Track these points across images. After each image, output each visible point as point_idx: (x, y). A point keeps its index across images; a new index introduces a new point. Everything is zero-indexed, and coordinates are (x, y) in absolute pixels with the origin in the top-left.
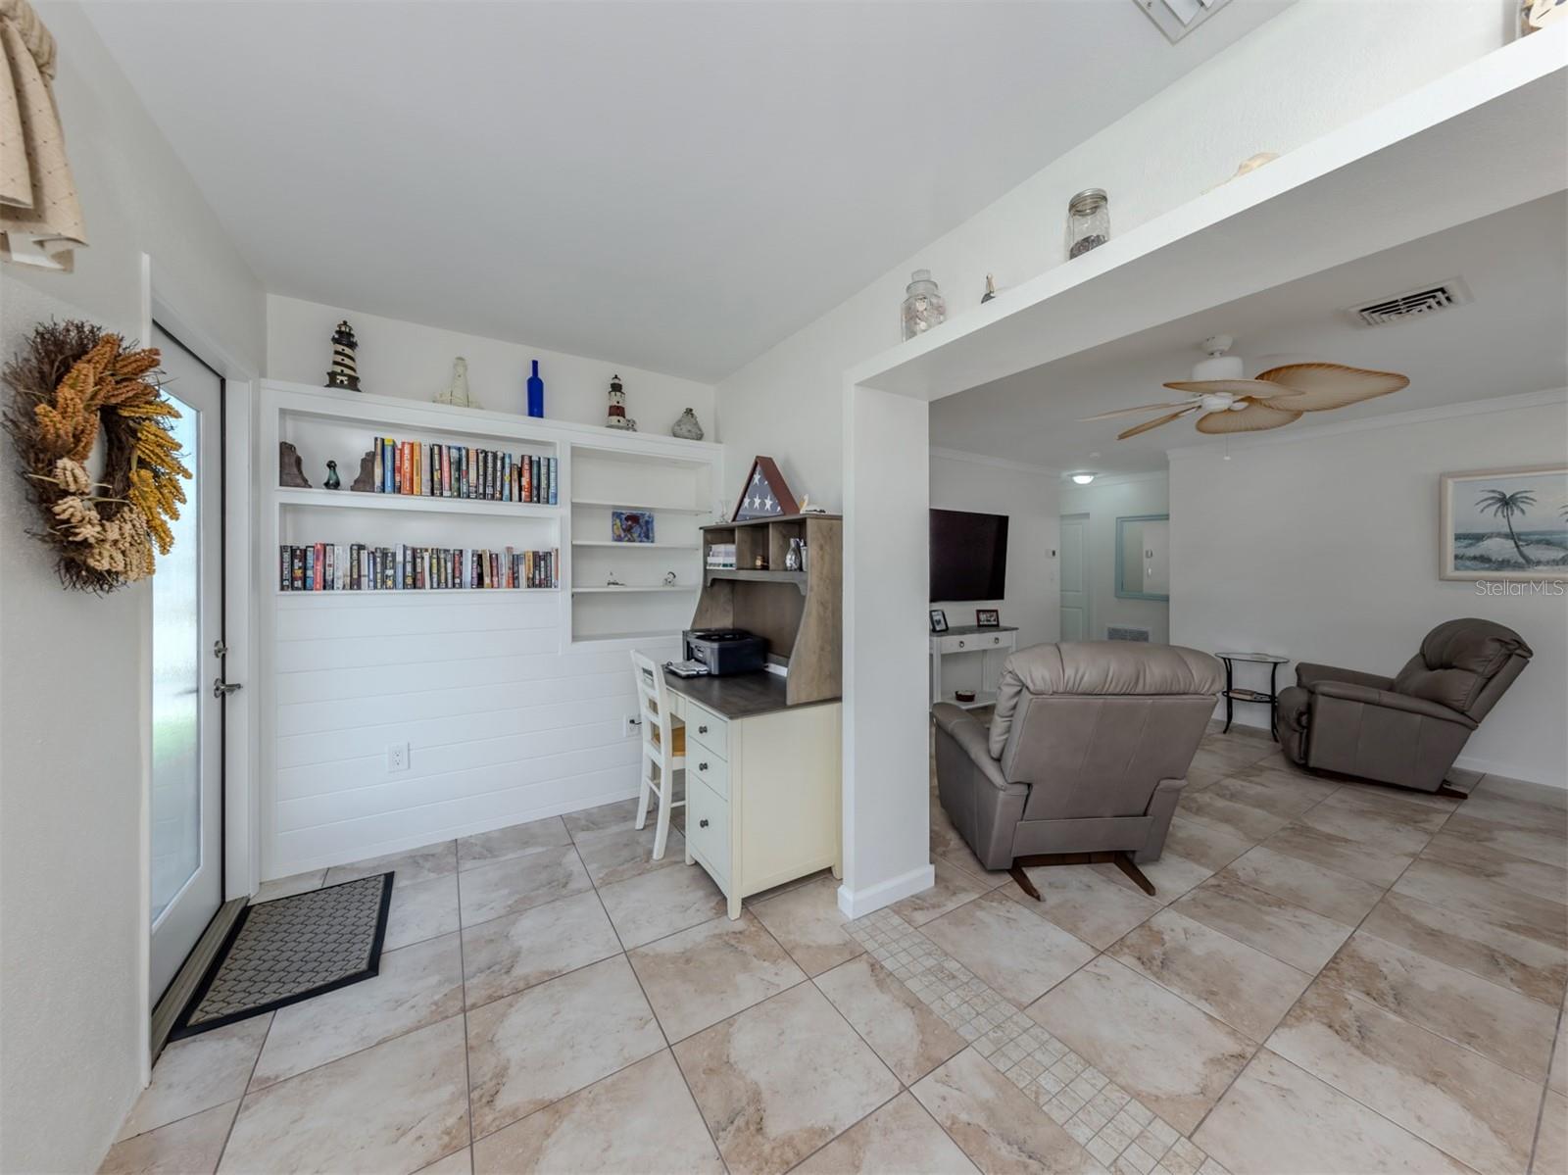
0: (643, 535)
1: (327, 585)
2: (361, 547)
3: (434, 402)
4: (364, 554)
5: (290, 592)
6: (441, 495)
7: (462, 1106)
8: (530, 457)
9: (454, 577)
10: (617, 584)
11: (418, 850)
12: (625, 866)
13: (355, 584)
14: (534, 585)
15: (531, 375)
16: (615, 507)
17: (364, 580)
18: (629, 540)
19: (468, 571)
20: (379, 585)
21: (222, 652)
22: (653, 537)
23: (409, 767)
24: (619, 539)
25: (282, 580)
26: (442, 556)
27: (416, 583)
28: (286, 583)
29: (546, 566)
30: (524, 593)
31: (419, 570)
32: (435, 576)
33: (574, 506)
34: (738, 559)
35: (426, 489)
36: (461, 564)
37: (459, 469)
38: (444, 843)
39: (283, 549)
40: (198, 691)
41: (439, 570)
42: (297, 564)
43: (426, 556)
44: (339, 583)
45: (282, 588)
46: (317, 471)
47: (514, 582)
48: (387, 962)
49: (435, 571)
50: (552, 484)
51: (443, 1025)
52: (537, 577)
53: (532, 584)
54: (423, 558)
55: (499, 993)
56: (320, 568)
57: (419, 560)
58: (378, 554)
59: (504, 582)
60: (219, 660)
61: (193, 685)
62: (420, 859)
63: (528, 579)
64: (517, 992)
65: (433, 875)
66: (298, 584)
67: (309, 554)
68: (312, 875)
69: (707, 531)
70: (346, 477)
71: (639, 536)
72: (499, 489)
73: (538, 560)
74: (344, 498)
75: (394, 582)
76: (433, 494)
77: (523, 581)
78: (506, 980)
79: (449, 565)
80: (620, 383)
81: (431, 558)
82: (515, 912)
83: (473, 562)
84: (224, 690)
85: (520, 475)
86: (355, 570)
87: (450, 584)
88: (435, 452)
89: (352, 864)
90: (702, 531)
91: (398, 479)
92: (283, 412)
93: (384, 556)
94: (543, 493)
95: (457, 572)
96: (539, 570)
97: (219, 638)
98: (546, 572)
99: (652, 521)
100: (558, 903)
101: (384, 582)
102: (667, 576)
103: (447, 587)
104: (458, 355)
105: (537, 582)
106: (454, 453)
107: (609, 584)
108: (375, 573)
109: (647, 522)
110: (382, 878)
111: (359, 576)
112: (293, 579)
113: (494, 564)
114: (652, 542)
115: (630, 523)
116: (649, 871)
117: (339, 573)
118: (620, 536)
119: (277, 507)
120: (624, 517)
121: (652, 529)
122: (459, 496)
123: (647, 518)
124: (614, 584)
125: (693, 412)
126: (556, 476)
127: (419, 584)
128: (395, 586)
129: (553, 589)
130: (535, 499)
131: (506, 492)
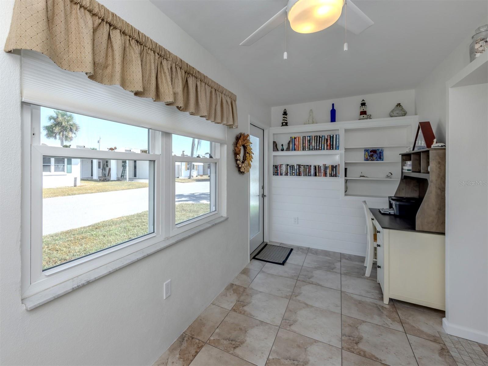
0: (378, 158)
1: (281, 175)
2: (288, 165)
3: (305, 124)
4: (288, 166)
5: (275, 176)
6: (305, 150)
7: (291, 294)
8: (330, 136)
9: (309, 173)
10: (364, 176)
11: (300, 246)
12: (354, 273)
13: (287, 174)
14: (332, 176)
15: (332, 109)
16: (365, 148)
17: (288, 173)
18: (372, 160)
19: (312, 171)
20: (291, 175)
21: (263, 188)
22: (383, 158)
23: (298, 223)
24: (367, 160)
25: (273, 173)
26: (306, 167)
27: (299, 175)
28: (274, 174)
29: (336, 170)
30: (328, 178)
31: (300, 171)
32: (304, 173)
33: (345, 149)
34: (413, 168)
35: (302, 149)
36: (311, 169)
37: (310, 142)
38: (306, 247)
39: (273, 166)
40: (259, 196)
41: (305, 171)
42: (276, 169)
43: (302, 167)
44: (283, 174)
45: (273, 175)
46: (280, 147)
47: (325, 175)
48: (286, 264)
49: (304, 171)
50: (338, 143)
51: (292, 280)
52: (333, 173)
53: (331, 175)
54: (301, 168)
55: (305, 281)
56: (280, 170)
57: (300, 168)
58: (291, 167)
59: (322, 174)
60: (263, 190)
61: (258, 194)
62: (299, 248)
63: (330, 174)
64: (310, 283)
65: (301, 253)
66: (276, 174)
67: (278, 167)
68: (278, 243)
69: (403, 155)
70: (285, 148)
71: (376, 158)
72: (321, 147)
73: (333, 168)
74: (285, 153)
75: (295, 174)
76: (303, 150)
77: (328, 175)
78: (308, 280)
79: (308, 170)
80: (365, 102)
81: (303, 168)
82: (317, 268)
83: (314, 169)
84: (263, 196)
85: (327, 142)
86: (286, 171)
87: (308, 175)
88: (304, 138)
89: (286, 244)
90: (401, 155)
91: (295, 147)
92: (274, 134)
93: (292, 167)
94: (334, 147)
95: (310, 172)
96: (333, 171)
97: (263, 185)
98: (336, 172)
99: (383, 152)
100: (328, 272)
101: (292, 174)
102: (388, 174)
103: (307, 176)
104: (310, 109)
105: (333, 175)
106: (309, 138)
107: (360, 176)
108: (291, 172)
109: (380, 153)
110: (290, 249)
111: (287, 172)
112: (275, 173)
113: (320, 169)
114: (382, 160)
115: (372, 153)
116: (362, 278)
117: (283, 172)
118: (368, 158)
119: (272, 156)
120: (369, 151)
121: (383, 155)
122: (310, 150)
123: (380, 151)
124: (362, 176)
125: (401, 104)
126: (339, 140)
127: (300, 175)
128: (295, 175)
129: (338, 177)
130: (332, 148)
131: (323, 147)
